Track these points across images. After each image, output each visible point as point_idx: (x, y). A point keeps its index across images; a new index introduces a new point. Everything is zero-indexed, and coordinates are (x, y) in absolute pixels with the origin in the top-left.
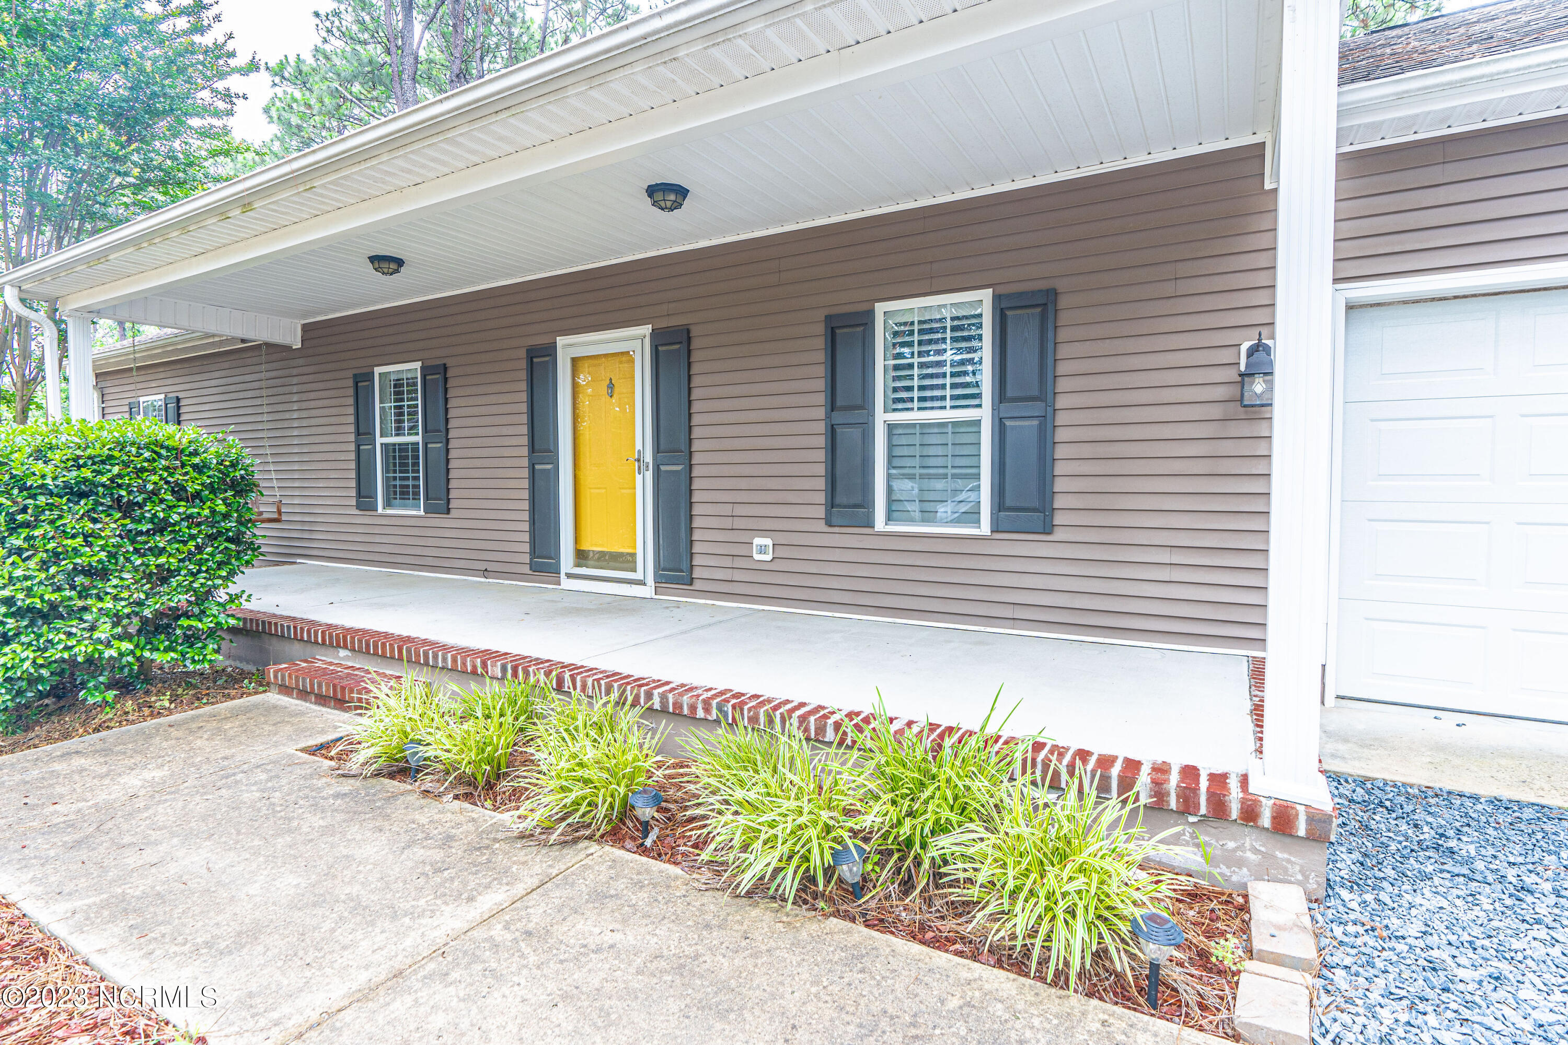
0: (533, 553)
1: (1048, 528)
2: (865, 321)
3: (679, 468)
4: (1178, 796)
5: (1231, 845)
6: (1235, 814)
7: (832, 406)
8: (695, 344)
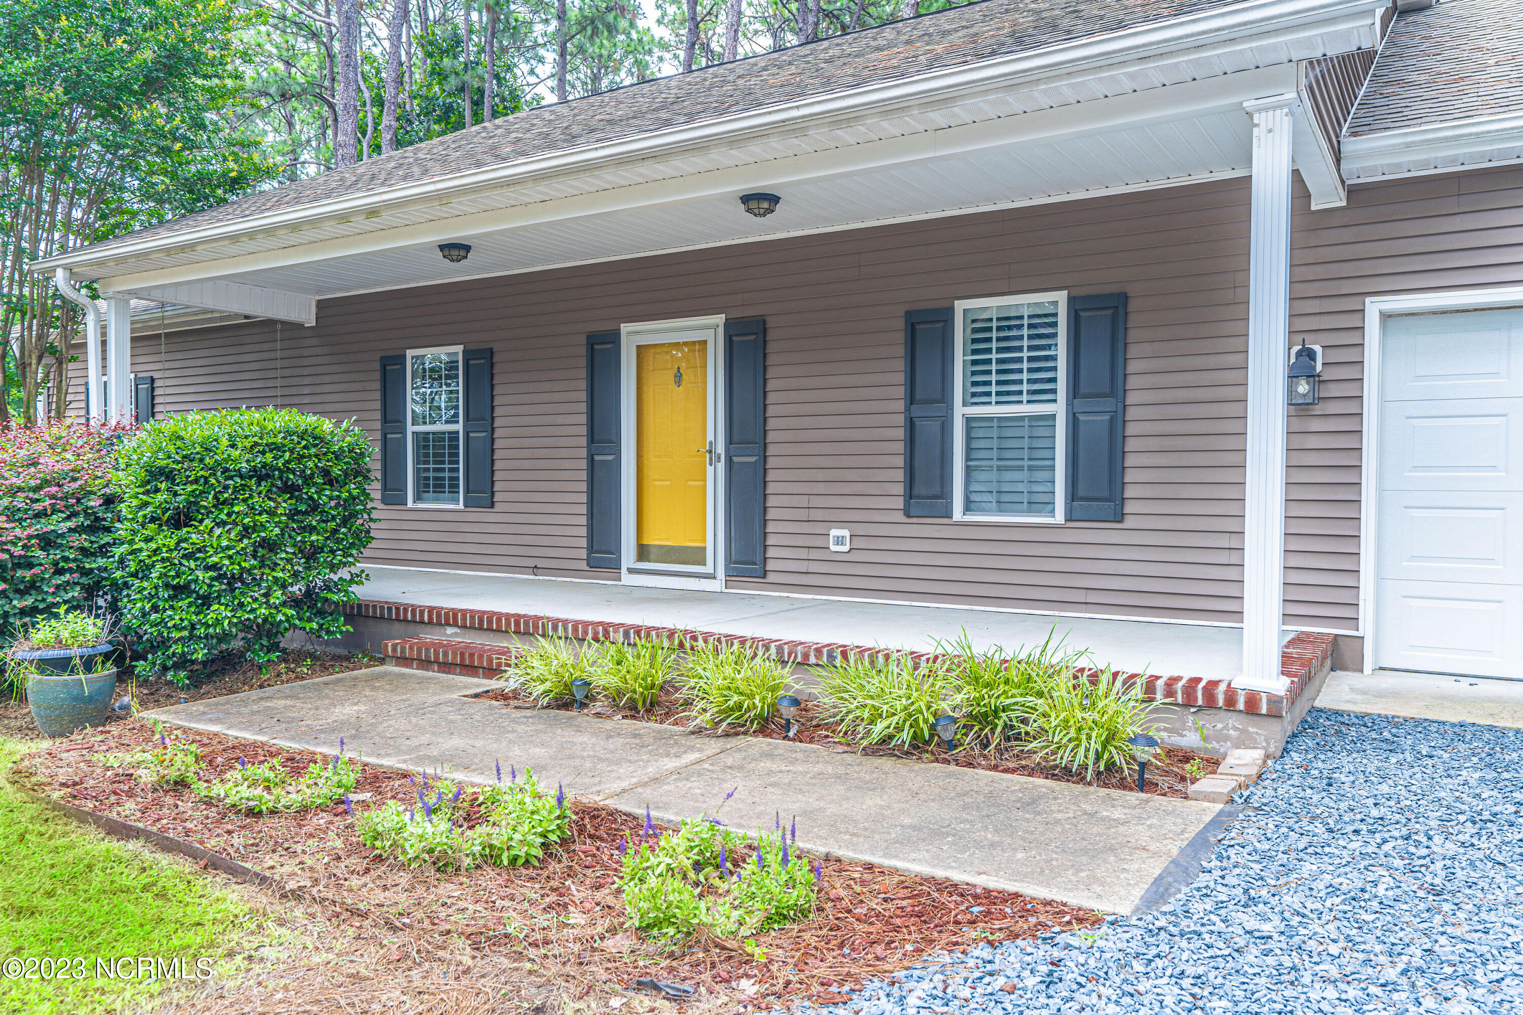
0: (591, 548)
1: (1120, 517)
2: (945, 316)
3: (753, 459)
4: (1183, 694)
5: (1219, 726)
6: (1221, 703)
7: (911, 399)
8: (770, 335)
